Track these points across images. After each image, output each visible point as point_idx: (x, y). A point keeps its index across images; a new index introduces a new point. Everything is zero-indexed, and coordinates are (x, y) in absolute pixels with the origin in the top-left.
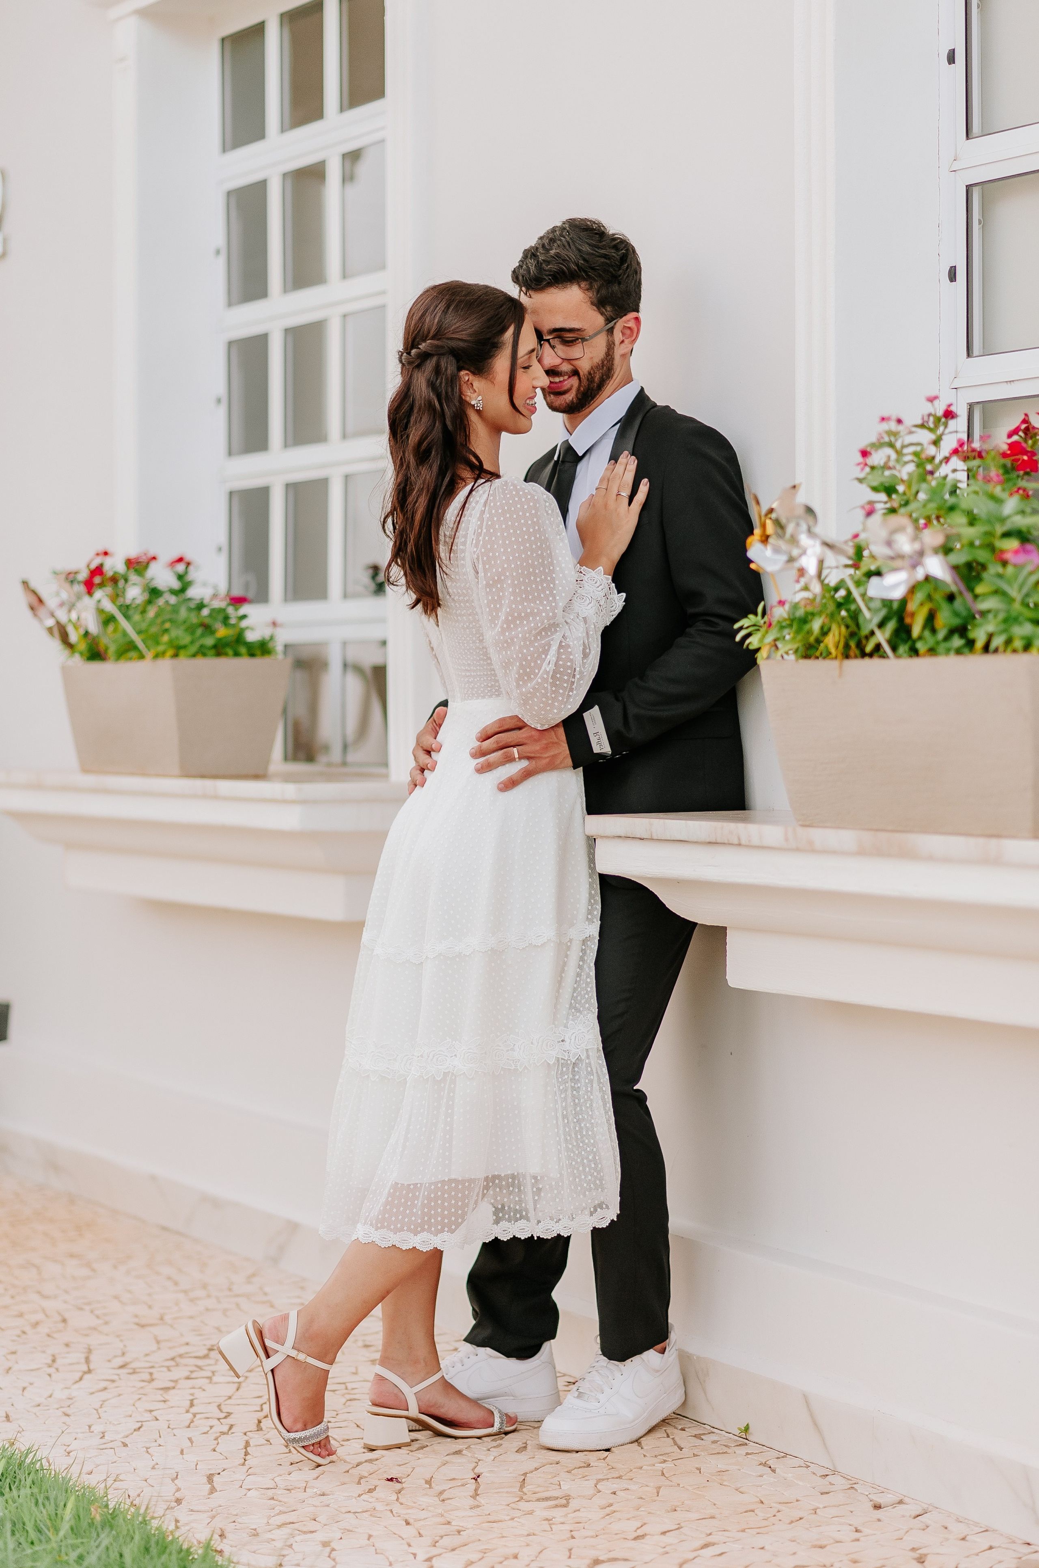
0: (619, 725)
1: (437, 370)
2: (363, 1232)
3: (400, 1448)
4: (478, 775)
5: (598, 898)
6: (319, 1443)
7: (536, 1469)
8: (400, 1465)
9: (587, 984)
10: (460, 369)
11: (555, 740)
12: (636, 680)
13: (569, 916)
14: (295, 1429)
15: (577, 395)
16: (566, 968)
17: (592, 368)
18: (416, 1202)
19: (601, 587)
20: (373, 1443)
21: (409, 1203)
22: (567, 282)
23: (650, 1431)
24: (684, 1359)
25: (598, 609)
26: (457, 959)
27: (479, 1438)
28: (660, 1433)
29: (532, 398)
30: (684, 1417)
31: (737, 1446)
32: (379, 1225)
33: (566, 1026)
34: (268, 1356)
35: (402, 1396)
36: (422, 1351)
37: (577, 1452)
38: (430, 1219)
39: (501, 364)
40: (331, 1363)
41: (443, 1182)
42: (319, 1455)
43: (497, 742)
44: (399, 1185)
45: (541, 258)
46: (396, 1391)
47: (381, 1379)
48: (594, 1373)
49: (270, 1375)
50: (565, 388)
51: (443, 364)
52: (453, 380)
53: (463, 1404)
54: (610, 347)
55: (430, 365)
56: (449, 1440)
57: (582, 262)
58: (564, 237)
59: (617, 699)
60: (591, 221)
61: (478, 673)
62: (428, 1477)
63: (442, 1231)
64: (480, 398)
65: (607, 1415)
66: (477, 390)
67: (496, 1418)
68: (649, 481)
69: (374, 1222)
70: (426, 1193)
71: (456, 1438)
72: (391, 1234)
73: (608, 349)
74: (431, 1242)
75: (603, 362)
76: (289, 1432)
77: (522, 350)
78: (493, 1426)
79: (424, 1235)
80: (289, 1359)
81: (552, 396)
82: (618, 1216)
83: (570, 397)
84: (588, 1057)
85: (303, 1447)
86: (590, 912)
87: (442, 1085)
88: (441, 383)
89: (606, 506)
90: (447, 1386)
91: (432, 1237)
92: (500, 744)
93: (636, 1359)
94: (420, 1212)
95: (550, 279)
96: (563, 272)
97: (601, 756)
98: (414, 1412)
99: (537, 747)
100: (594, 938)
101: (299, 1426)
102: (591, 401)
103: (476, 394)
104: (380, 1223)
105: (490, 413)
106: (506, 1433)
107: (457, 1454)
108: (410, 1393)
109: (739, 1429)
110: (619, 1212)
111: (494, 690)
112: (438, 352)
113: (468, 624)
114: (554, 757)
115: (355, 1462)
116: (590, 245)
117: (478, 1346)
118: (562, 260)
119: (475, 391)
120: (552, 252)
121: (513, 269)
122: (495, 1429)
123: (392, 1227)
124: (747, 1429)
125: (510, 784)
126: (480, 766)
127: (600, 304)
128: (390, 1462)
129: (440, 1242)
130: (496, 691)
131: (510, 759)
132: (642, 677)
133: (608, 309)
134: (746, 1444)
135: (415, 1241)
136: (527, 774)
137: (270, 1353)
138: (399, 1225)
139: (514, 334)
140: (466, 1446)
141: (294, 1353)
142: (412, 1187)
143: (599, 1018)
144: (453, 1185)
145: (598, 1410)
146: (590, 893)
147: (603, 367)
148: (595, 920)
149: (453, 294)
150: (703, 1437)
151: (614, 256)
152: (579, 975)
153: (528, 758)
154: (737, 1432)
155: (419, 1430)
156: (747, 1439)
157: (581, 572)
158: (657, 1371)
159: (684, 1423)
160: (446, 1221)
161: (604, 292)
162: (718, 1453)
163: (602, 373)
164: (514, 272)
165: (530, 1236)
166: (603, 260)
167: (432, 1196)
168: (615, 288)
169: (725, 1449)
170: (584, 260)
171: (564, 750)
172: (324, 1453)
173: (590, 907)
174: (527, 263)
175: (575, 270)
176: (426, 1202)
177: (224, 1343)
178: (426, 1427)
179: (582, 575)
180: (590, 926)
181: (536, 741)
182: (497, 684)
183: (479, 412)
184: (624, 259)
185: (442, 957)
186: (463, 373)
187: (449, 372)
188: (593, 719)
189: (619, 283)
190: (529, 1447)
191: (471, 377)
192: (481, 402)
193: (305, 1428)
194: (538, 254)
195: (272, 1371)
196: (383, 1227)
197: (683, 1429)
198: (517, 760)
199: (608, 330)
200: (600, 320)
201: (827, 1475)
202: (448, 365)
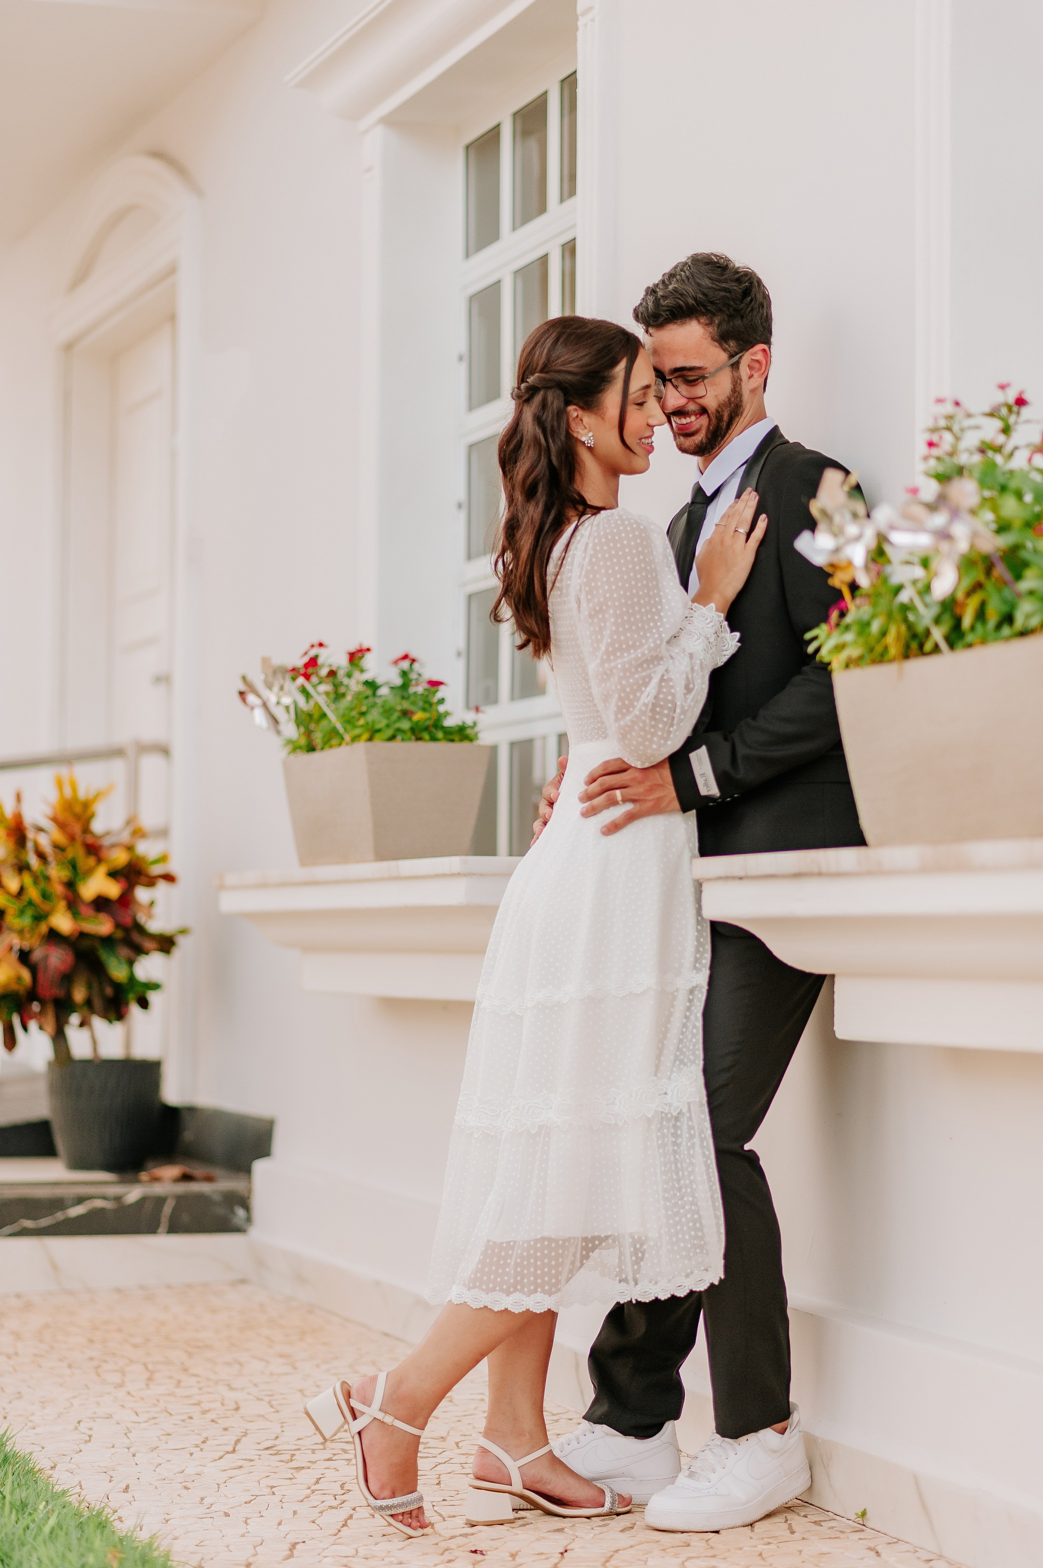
0: (726, 765)
1: (544, 405)
2: (458, 1293)
3: (502, 1524)
4: (583, 819)
5: (708, 947)
6: (411, 1512)
7: (631, 1547)
8: (492, 1540)
9: (694, 1035)
10: (568, 403)
11: (660, 782)
12: (749, 720)
13: (677, 965)
14: (382, 1496)
15: (706, 435)
16: (672, 1019)
17: (719, 406)
18: (509, 1261)
19: (711, 624)
20: (474, 1518)
21: (502, 1262)
22: (685, 317)
23: (768, 1516)
24: (810, 1444)
25: (707, 646)
26: (556, 1009)
27: (588, 1518)
28: (778, 1520)
29: (650, 437)
30: (811, 1504)
31: (853, 1532)
32: (471, 1285)
33: (669, 1078)
34: (355, 1418)
35: (505, 1470)
36: (528, 1423)
37: (683, 1532)
38: (522, 1279)
39: (611, 399)
40: (422, 1428)
41: (536, 1241)
42: (409, 1526)
43: (601, 785)
44: (491, 1243)
45: (660, 293)
46: (499, 1464)
47: (484, 1451)
48: (708, 1452)
49: (357, 1438)
50: (694, 429)
51: (550, 398)
52: (561, 414)
53: (572, 1481)
54: (736, 383)
55: (538, 398)
56: (557, 1518)
57: (701, 296)
58: (685, 272)
59: (726, 739)
60: (716, 256)
61: (586, 716)
62: (514, 1551)
63: (535, 1291)
64: (590, 434)
65: (717, 1495)
66: (587, 427)
67: (607, 1498)
68: (768, 517)
69: (467, 1282)
70: (519, 1251)
71: (564, 1517)
72: (483, 1295)
73: (734, 386)
74: (523, 1303)
75: (729, 400)
76: (376, 1499)
77: (636, 385)
78: (603, 1506)
79: (517, 1296)
80: (376, 1422)
81: (681, 437)
82: (721, 1281)
83: (699, 438)
84: (689, 1111)
85: (392, 1516)
86: (697, 960)
87: (538, 1139)
88: (547, 417)
89: (722, 542)
90: (555, 1462)
91: (524, 1297)
92: (605, 787)
93: (752, 1437)
94: (512, 1272)
95: (667, 315)
96: (680, 307)
97: (709, 798)
98: (517, 1487)
99: (641, 789)
100: (701, 987)
101: (387, 1493)
102: (721, 441)
103: (586, 431)
104: (473, 1284)
105: (601, 450)
106: (618, 1514)
107: (559, 1531)
108: (512, 1467)
109: (856, 1514)
110: (723, 1277)
111: (600, 733)
112: (547, 386)
113: (574, 663)
114: (659, 799)
115: (448, 1536)
116: (710, 279)
117: (595, 1423)
118: (680, 294)
119: (586, 428)
120: (671, 287)
121: (634, 307)
122: (606, 1508)
123: (484, 1287)
124: (864, 1514)
125: (613, 828)
126: (585, 810)
127: (722, 339)
128: (483, 1537)
129: (533, 1303)
130: (603, 733)
131: (613, 803)
132: (754, 718)
133: (731, 344)
134: (863, 1531)
135: (507, 1302)
136: (631, 818)
137: (357, 1414)
138: (491, 1285)
139: (626, 367)
140: (570, 1525)
141: (380, 1416)
142: (505, 1245)
143: (706, 1071)
144: (546, 1243)
145: (708, 1490)
146: (698, 940)
147: (730, 404)
148: (703, 969)
149: (564, 327)
150: (822, 1523)
151: (735, 290)
152: (685, 1025)
153: (633, 801)
154: (853, 1517)
155: (531, 1510)
156: (864, 1525)
157: (692, 609)
158: (775, 1452)
159: (809, 1510)
160: (539, 1281)
161: (725, 327)
162: (830, 1538)
163: (730, 412)
164: (635, 310)
165: (629, 1299)
166: (723, 294)
167: (525, 1254)
168: (738, 322)
169: (838, 1534)
170: (704, 294)
171: (670, 792)
172: (415, 1523)
173: (698, 956)
174: (646, 300)
175: (693, 304)
176: (519, 1260)
177: (311, 1404)
178: (536, 1506)
179: (692, 611)
180: (698, 975)
181: (641, 782)
182: (603, 726)
183: (590, 449)
184: (747, 292)
185: (540, 1006)
186: (571, 408)
187: (555, 405)
188: (700, 760)
189: (742, 317)
190: (636, 1527)
191: (580, 413)
192: (592, 438)
193: (393, 1495)
194: (658, 290)
195: (359, 1433)
196: (475, 1287)
197: (805, 1516)
198: (621, 803)
199: (732, 365)
200: (723, 356)
201: (931, 1560)
202: (554, 399)
